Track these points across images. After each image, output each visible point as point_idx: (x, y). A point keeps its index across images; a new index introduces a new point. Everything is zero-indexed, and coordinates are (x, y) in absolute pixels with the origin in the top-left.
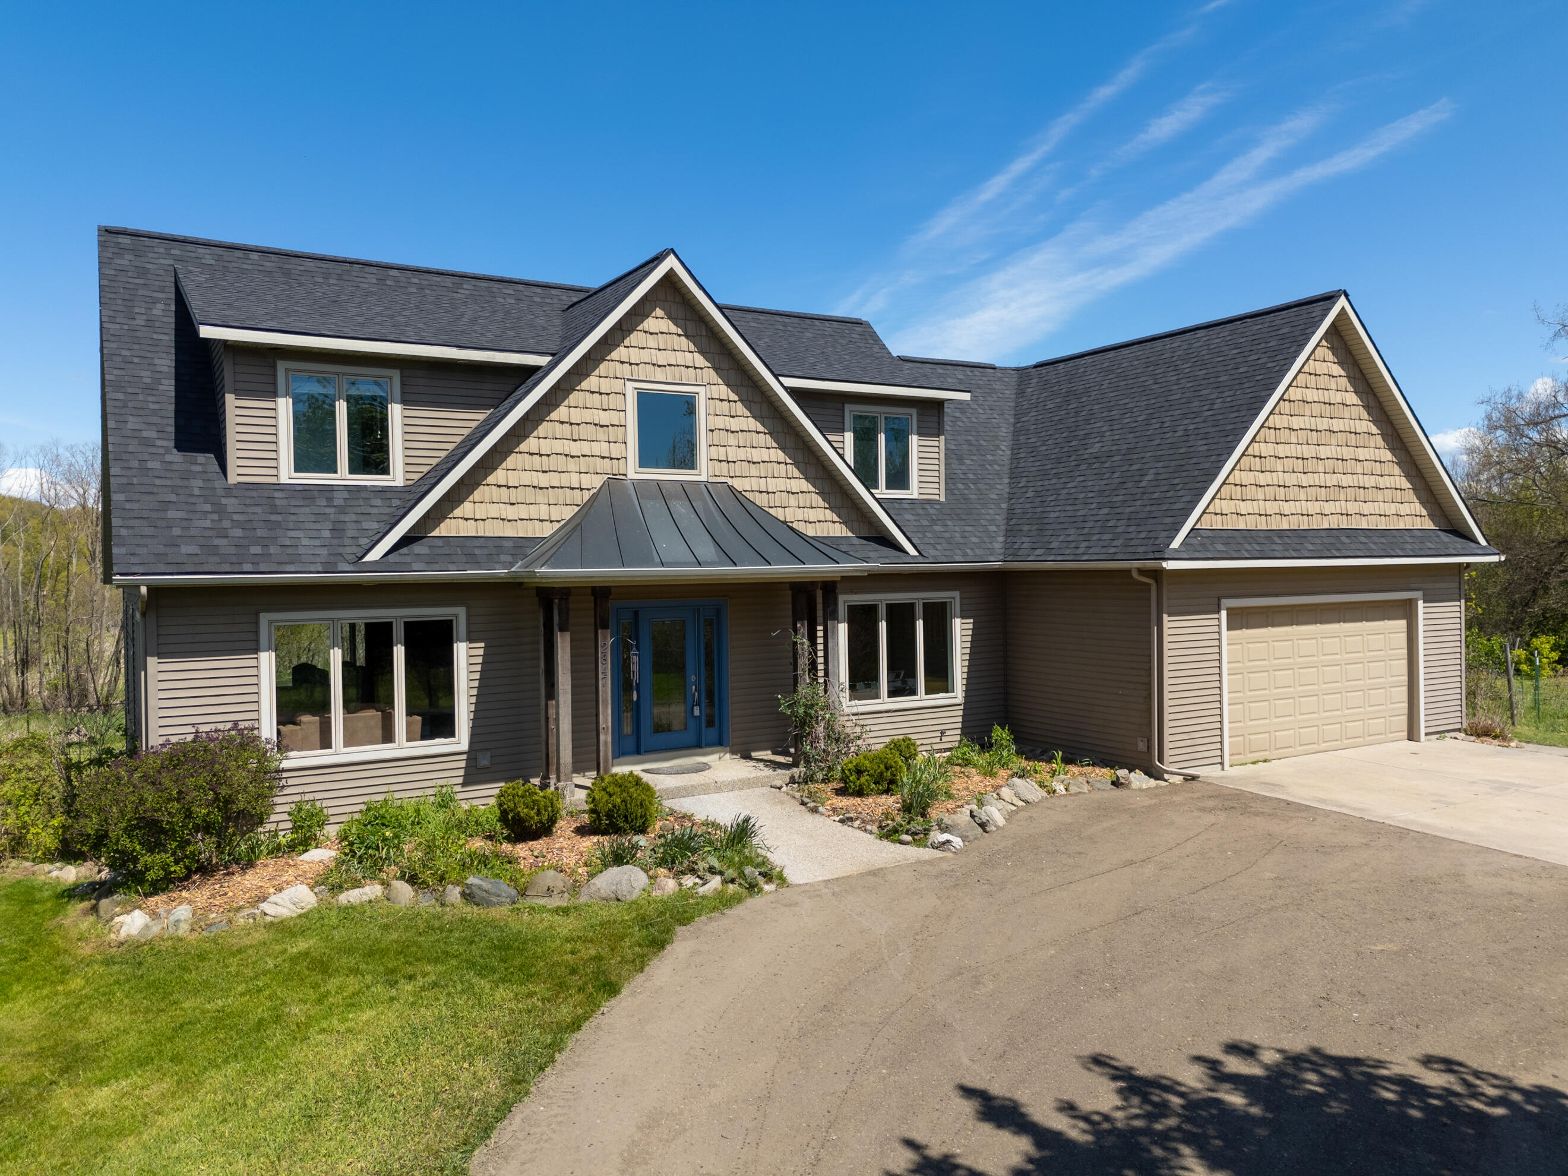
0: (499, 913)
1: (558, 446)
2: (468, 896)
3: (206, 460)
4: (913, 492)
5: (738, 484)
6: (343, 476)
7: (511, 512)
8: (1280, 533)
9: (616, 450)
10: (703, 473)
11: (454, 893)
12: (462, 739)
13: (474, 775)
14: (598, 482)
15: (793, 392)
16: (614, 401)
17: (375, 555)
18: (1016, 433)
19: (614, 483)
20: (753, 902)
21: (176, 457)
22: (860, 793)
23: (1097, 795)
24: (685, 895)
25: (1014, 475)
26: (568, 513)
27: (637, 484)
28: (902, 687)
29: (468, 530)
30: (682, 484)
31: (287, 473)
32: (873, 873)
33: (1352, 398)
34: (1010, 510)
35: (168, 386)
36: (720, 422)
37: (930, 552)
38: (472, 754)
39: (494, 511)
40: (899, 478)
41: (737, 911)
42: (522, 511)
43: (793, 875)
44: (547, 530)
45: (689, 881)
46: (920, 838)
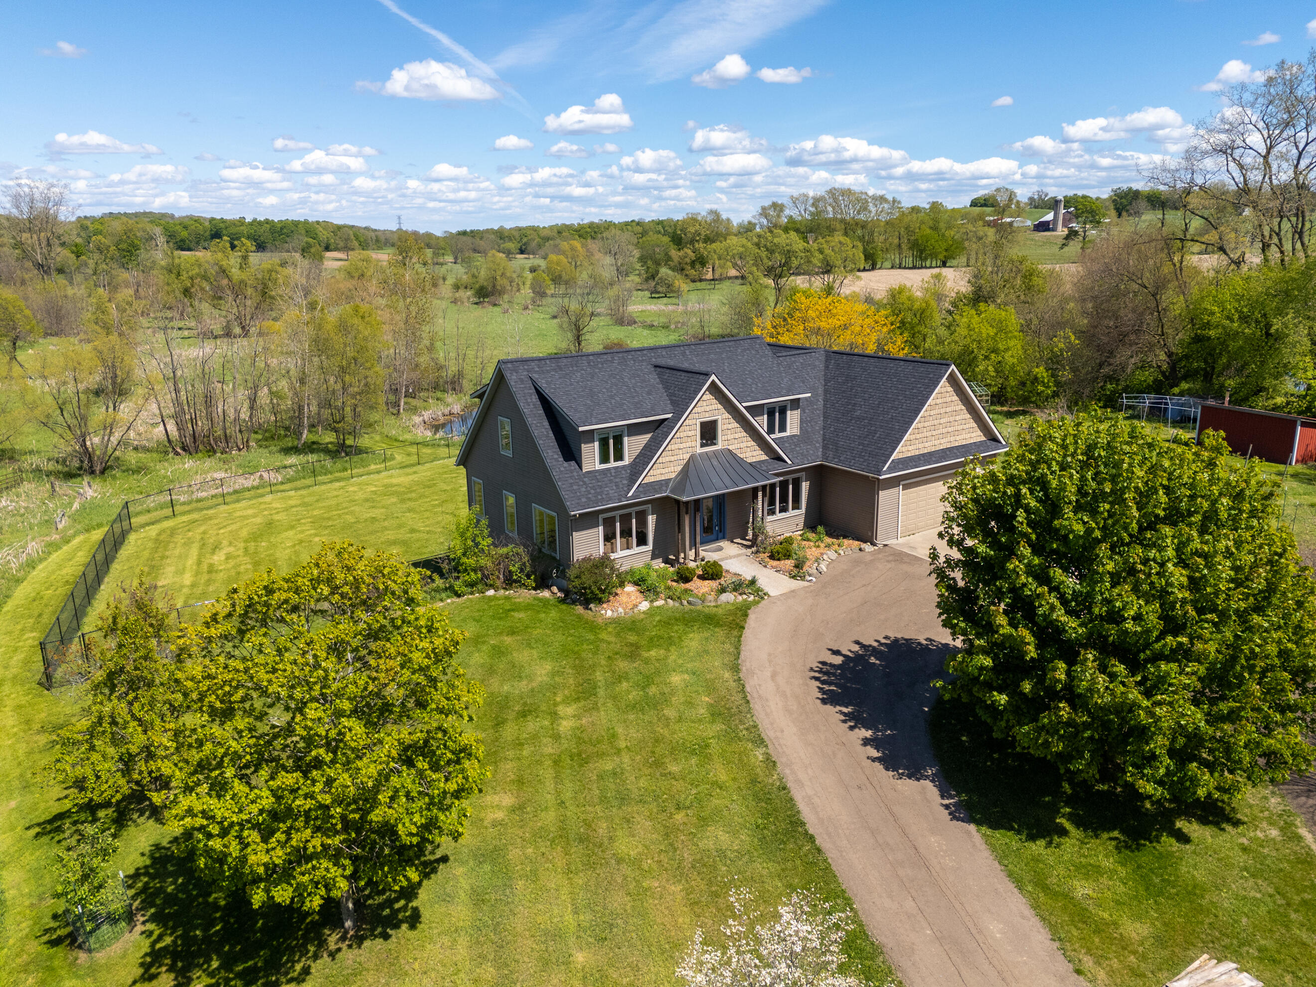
0: (700, 607)
1: (676, 446)
2: (689, 603)
3: (573, 463)
4: (788, 433)
5: (730, 448)
6: (612, 464)
7: (663, 471)
9: (693, 444)
10: (720, 446)
11: (685, 603)
12: (650, 547)
13: (654, 557)
14: (688, 456)
16: (693, 427)
17: (630, 494)
19: (692, 457)
20: (763, 602)
21: (566, 464)
22: (779, 560)
23: (854, 555)
24: (745, 600)
25: (826, 416)
26: (680, 468)
27: (700, 455)
28: (783, 510)
29: (652, 479)
30: (714, 452)
31: (599, 467)
32: (793, 591)
33: (956, 398)
34: (824, 435)
35: (551, 435)
36: (725, 427)
37: (796, 461)
38: (653, 551)
39: (658, 472)
40: (783, 428)
41: (760, 605)
42: (666, 470)
43: (771, 594)
44: (673, 476)
45: (745, 597)
46: (803, 578)
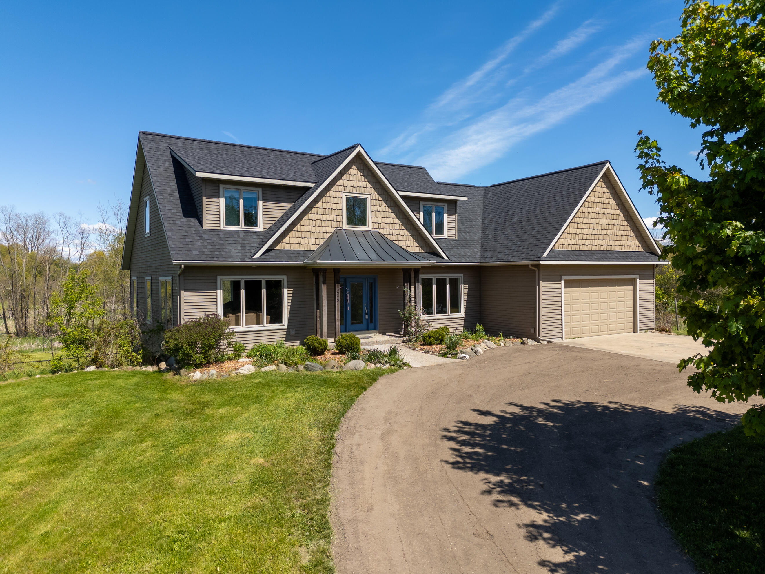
1: (318, 217)
2: (306, 368)
3: (194, 221)
4: (445, 236)
5: (382, 231)
6: (242, 227)
7: (302, 241)
8: (584, 252)
9: (339, 219)
10: (369, 227)
11: (301, 368)
12: (285, 324)
13: (289, 337)
14: (332, 230)
15: (403, 197)
16: (338, 200)
17: (257, 255)
18: (484, 213)
19: (338, 231)
20: (401, 372)
21: (184, 219)
22: (430, 344)
23: (516, 347)
24: (379, 369)
25: (484, 230)
26: (322, 242)
27: (346, 231)
28: (442, 310)
29: (288, 247)
30: (362, 231)
31: (223, 226)
33: (612, 201)
34: (482, 243)
35: (176, 193)
36: (376, 208)
37: (453, 259)
38: (289, 330)
39: (296, 240)
40: (440, 229)
41: (396, 374)
42: (306, 241)
43: (413, 365)
44: (314, 248)
45: (379, 365)
46: (454, 356)
